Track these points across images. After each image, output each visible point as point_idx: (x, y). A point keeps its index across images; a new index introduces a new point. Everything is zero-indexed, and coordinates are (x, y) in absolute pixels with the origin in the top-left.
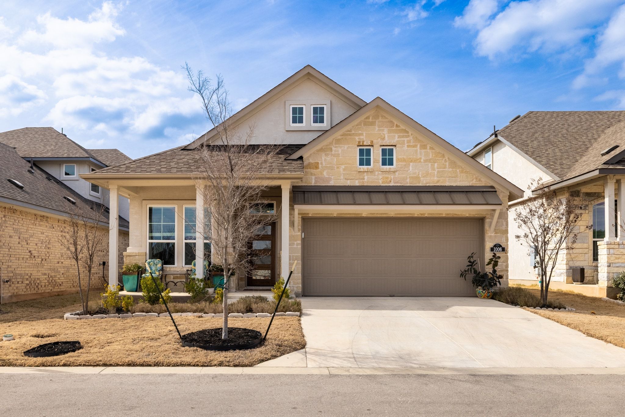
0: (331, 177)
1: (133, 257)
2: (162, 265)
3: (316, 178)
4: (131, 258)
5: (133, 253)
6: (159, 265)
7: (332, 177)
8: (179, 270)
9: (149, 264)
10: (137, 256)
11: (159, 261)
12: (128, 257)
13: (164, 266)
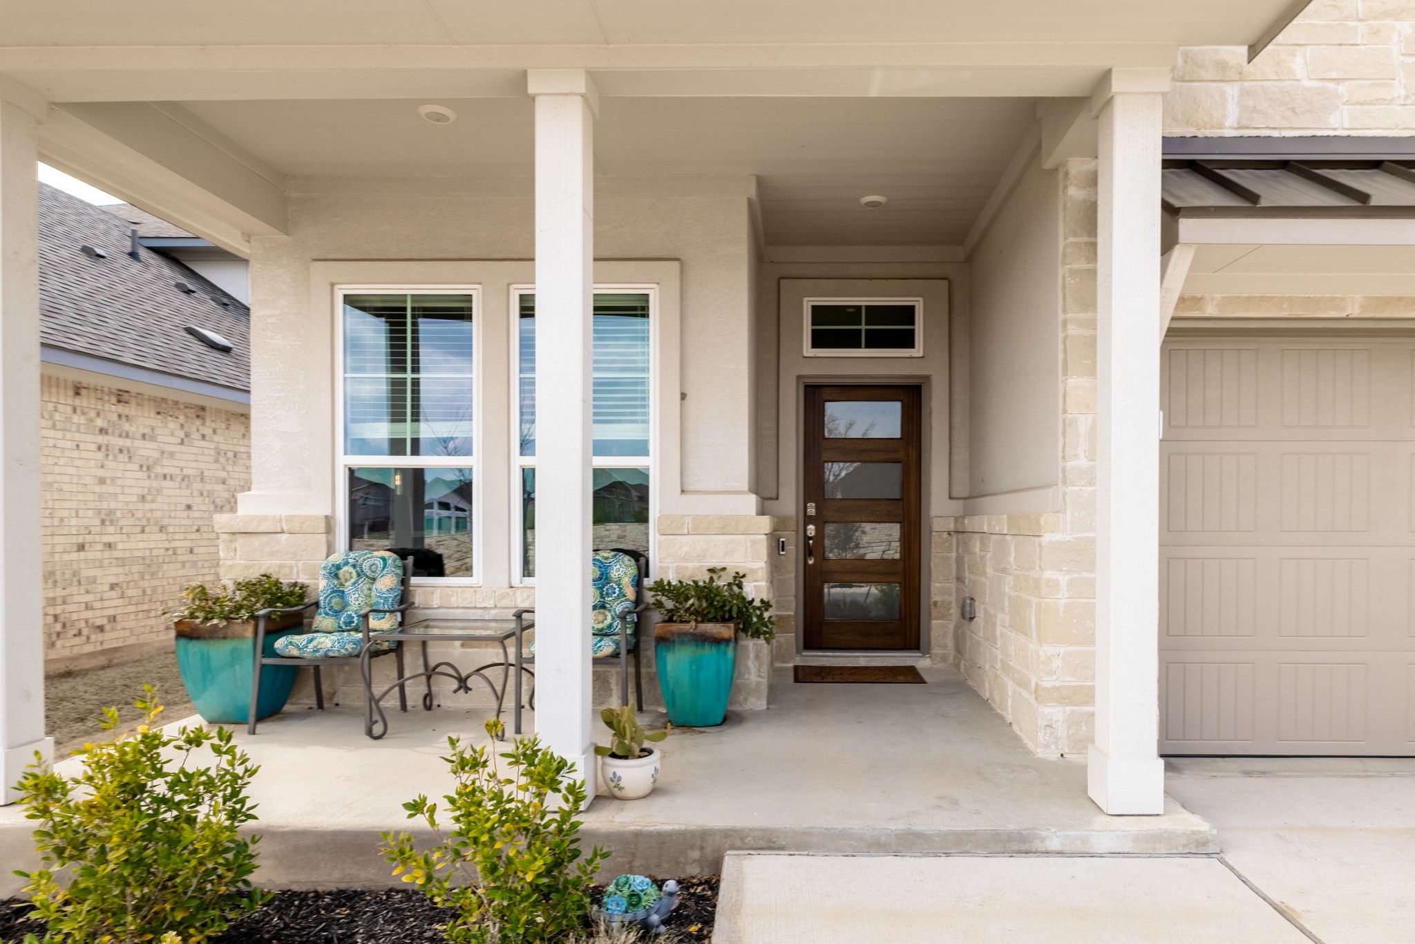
0: (1332, 85)
1: (265, 538)
2: (404, 582)
3: (1245, 93)
4: (256, 541)
5: (263, 519)
6: (387, 583)
7: (1342, 88)
8: (491, 604)
9: (336, 576)
10: (284, 537)
11: (384, 559)
12: (241, 540)
13: (414, 580)
